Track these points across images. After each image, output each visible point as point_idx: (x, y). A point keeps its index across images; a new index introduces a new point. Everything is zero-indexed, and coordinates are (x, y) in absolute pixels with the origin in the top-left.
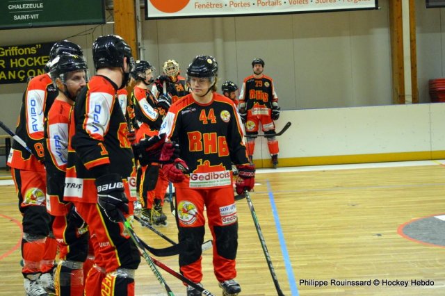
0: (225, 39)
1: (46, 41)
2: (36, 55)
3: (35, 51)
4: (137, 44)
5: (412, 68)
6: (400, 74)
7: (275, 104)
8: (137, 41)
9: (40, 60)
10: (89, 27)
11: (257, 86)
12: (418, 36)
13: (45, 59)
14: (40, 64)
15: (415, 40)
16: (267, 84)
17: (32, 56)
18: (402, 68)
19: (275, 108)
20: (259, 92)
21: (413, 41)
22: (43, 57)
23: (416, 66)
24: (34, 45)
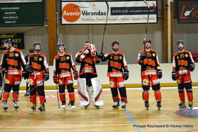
0: (93, 34)
1: (18, 32)
2: (14, 38)
3: (13, 37)
4: (57, 35)
5: (171, 48)
6: (166, 51)
7: (158, 68)
8: (57, 33)
9: (15, 40)
10: (36, 27)
11: (148, 56)
12: (174, 35)
13: (17, 40)
14: (15, 42)
15: (173, 37)
16: (154, 55)
17: (12, 38)
18: (167, 48)
19: (159, 70)
20: (150, 60)
21: (172, 37)
22: (16, 39)
23: (173, 47)
24: (12, 34)
